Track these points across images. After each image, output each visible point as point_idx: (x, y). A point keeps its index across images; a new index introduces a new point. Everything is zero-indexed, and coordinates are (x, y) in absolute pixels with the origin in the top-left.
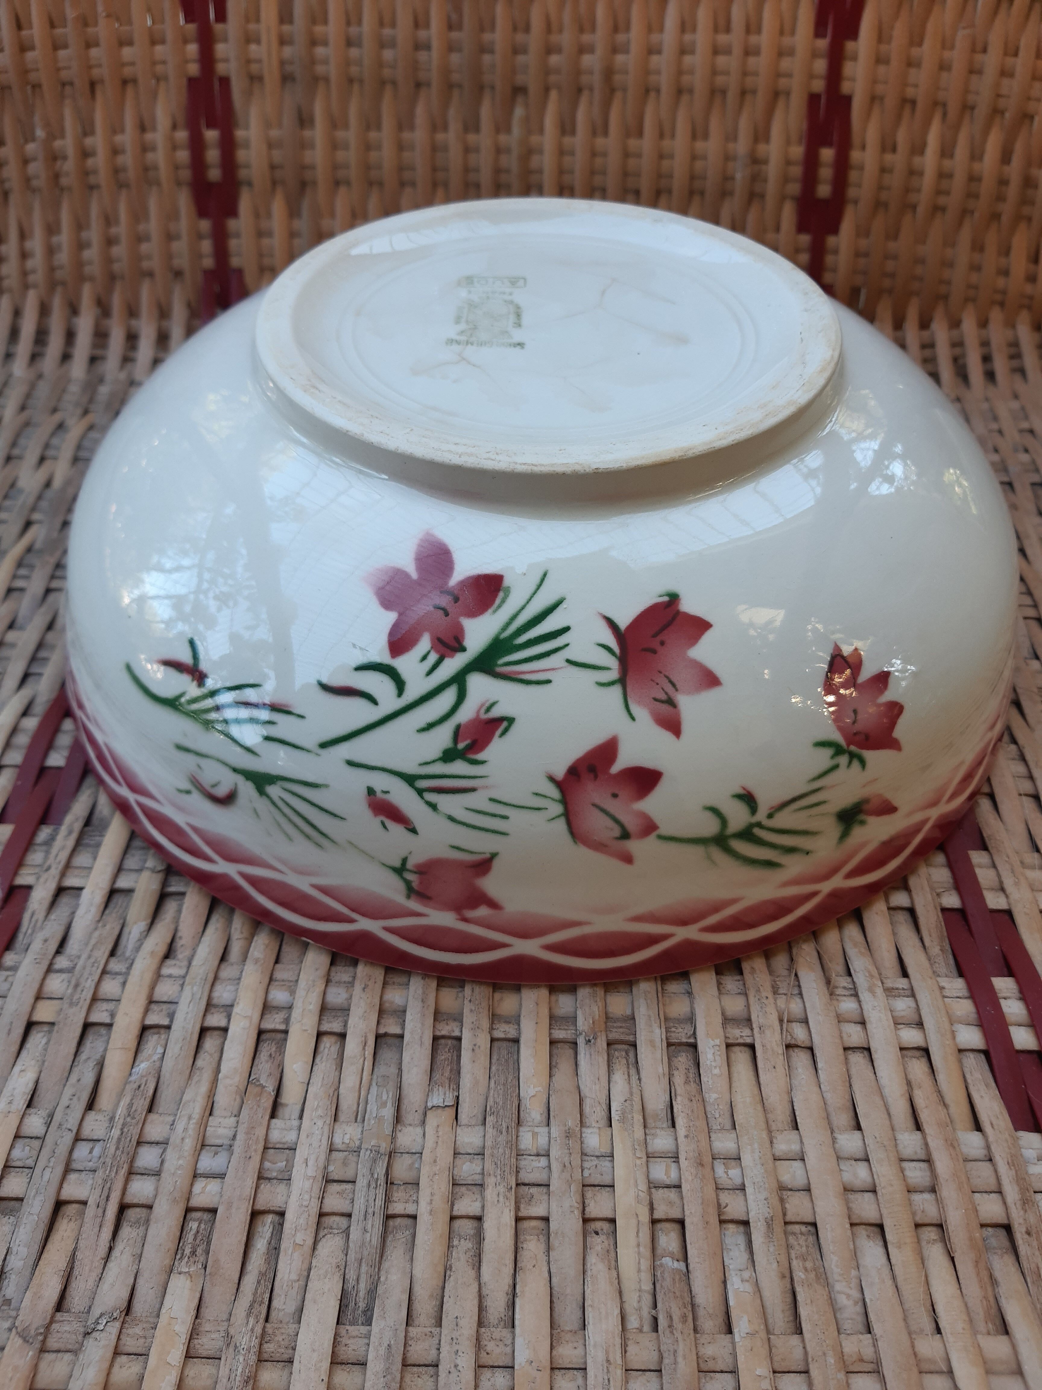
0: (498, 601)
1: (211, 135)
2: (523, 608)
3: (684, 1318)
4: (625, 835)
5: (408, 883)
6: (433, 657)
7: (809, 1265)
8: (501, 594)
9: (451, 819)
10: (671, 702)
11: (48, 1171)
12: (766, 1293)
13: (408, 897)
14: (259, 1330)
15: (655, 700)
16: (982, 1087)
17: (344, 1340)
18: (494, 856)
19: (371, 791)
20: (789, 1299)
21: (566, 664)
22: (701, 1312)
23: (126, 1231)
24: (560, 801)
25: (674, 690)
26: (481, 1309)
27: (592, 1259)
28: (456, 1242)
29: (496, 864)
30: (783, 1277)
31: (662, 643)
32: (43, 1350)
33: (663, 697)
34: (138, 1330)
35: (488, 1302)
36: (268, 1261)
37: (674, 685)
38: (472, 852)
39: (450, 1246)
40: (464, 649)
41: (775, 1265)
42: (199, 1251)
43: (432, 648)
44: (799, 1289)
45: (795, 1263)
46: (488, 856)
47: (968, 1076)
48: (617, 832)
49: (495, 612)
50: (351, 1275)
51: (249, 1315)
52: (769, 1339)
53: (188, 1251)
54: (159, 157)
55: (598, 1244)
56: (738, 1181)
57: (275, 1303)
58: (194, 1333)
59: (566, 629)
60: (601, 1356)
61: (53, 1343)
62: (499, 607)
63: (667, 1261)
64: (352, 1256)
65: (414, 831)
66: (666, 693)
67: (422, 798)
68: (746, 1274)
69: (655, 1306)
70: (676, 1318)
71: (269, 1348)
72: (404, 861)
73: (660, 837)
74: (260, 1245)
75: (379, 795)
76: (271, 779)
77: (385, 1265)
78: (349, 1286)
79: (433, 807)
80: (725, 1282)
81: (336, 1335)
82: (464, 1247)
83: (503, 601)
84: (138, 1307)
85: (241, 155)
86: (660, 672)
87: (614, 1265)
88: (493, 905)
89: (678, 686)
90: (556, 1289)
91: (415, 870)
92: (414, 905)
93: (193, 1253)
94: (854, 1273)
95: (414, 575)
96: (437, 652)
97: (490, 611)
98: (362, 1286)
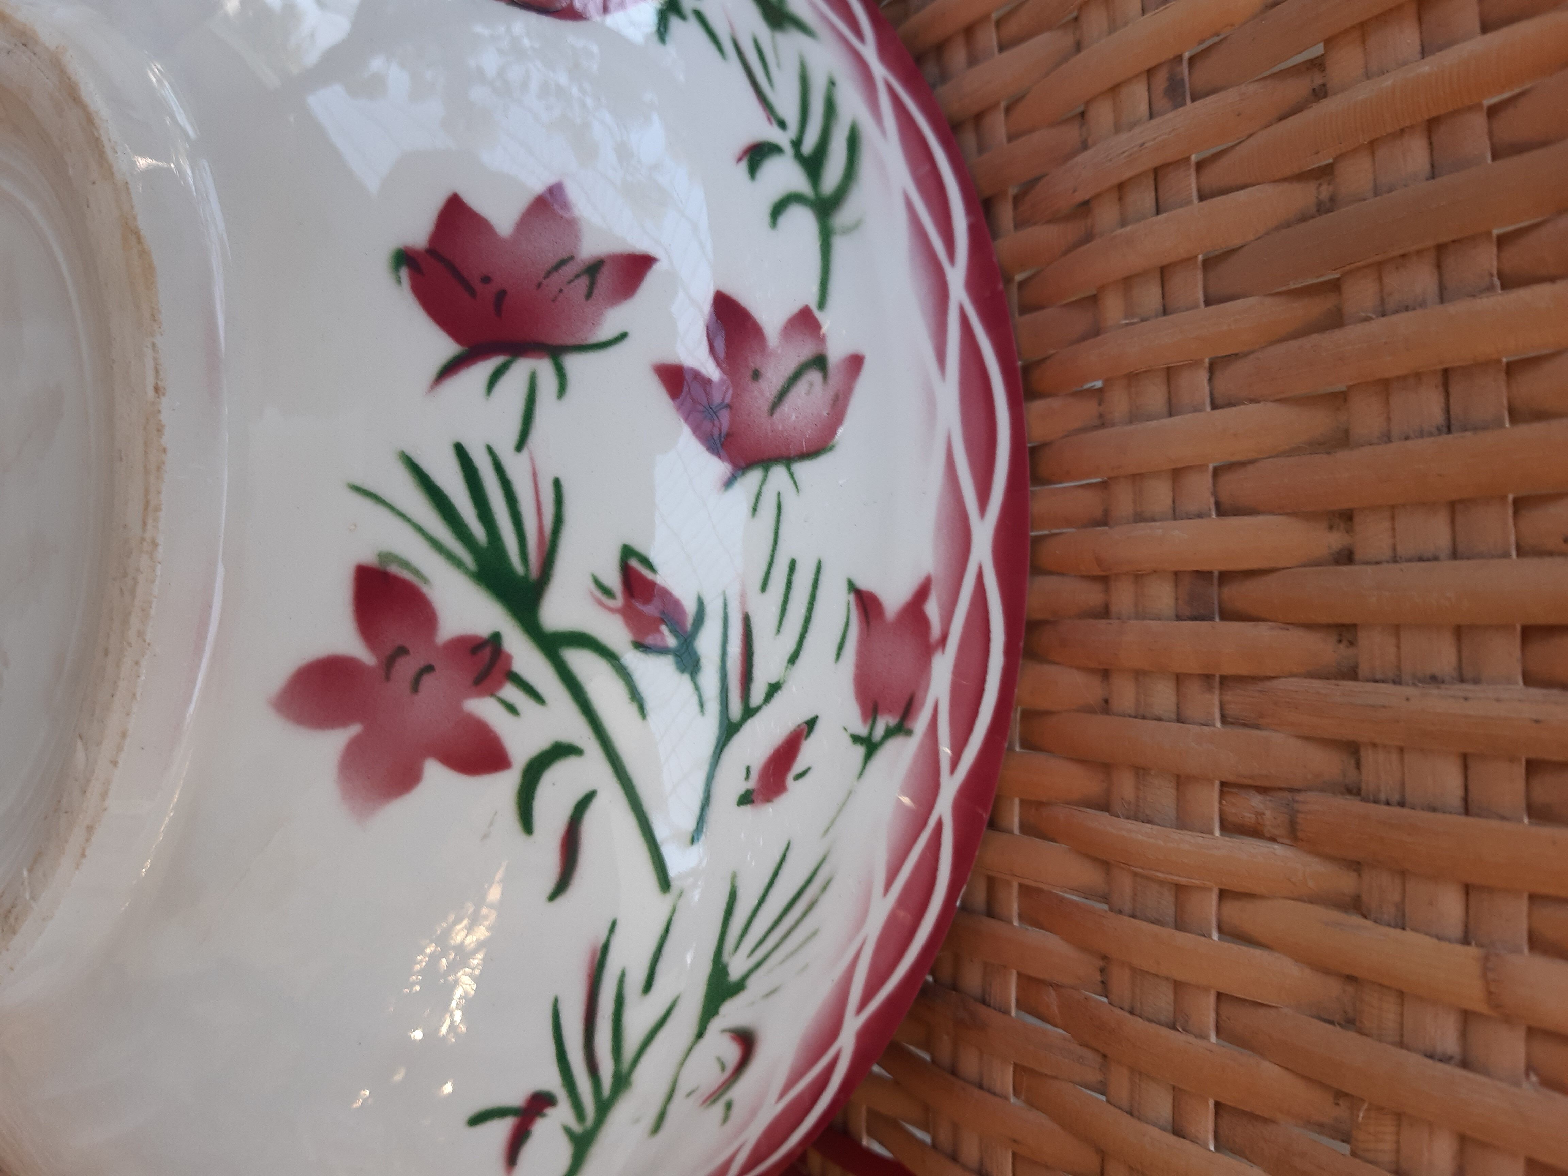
0: (406, 575)
2: (419, 529)
4: (819, 362)
5: (890, 733)
6: (510, 692)
8: (394, 569)
9: (794, 658)
10: (594, 268)
13: (909, 733)
15: (589, 295)
18: (852, 587)
19: (746, 799)
21: (525, 452)
24: (766, 470)
25: (571, 263)
29: (863, 584)
31: (487, 280)
33: (584, 281)
37: (563, 263)
38: (847, 625)
40: (496, 638)
43: (492, 694)
46: (852, 597)
48: (814, 376)
49: (426, 581)
59: (460, 451)
62: (416, 572)
65: (811, 723)
66: (578, 276)
67: (758, 709)
72: (856, 739)
73: (822, 305)
75: (752, 784)
76: (719, 969)
79: (774, 689)
83: (406, 565)
86: (539, 285)
88: (922, 593)
89: (565, 255)
91: (870, 722)
92: (920, 724)
95: (355, 729)
96: (499, 685)
97: (425, 589)
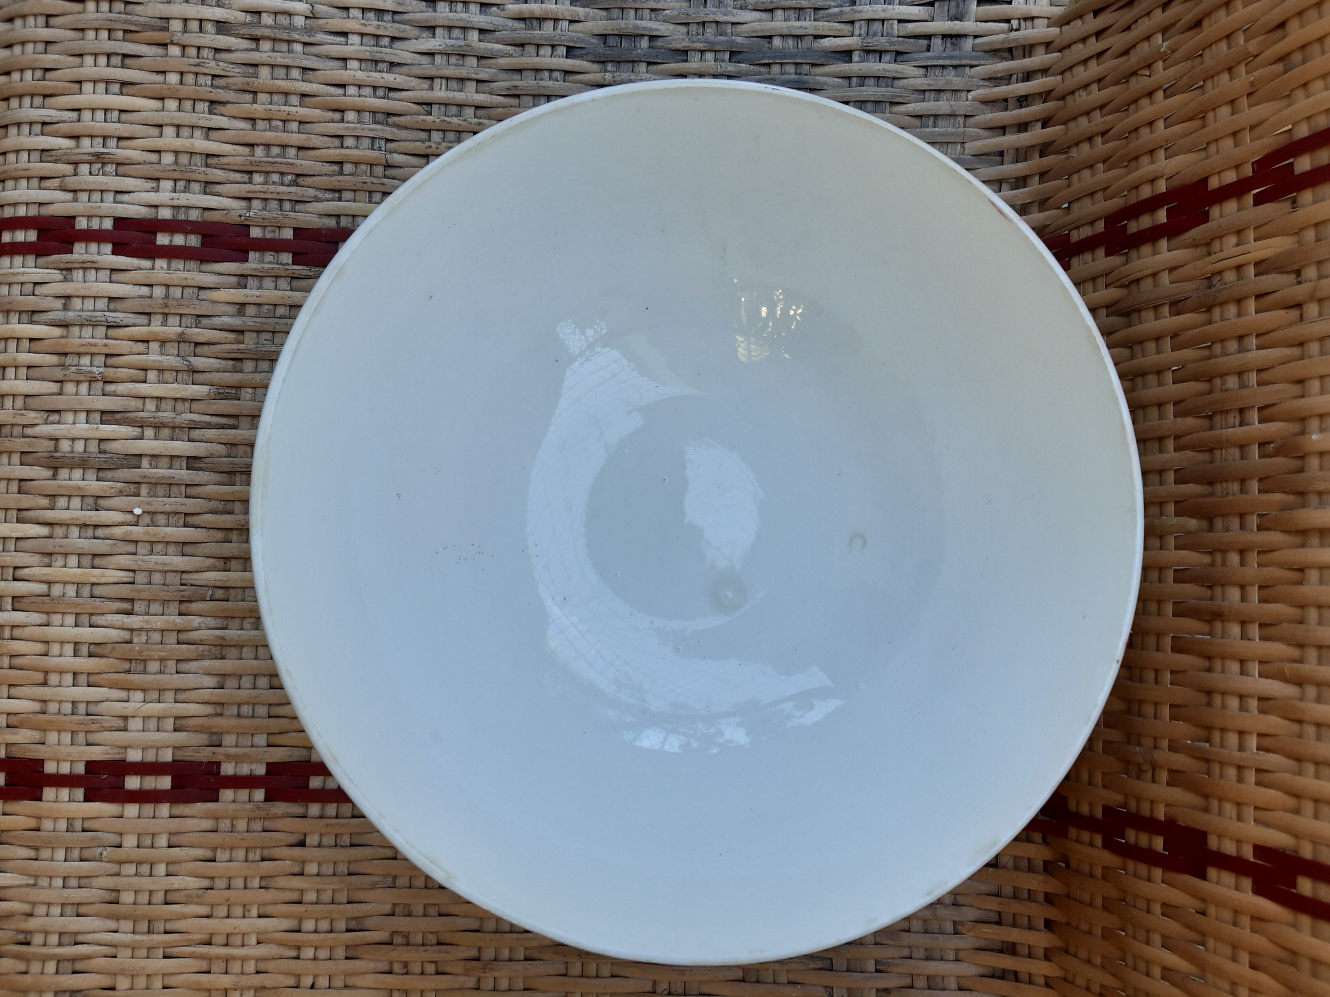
1: (1162, 216)
3: (183, 597)
7: (206, 653)
11: (254, 324)
12: (195, 633)
14: (183, 426)
16: (288, 753)
17: (179, 460)
20: (193, 642)
22: (188, 605)
23: (230, 363)
26: (193, 514)
27: (212, 561)
28: (222, 503)
30: (201, 641)
32: (179, 342)
34: (186, 377)
35: (195, 517)
36: (216, 425)
39: (221, 501)
41: (205, 638)
42: (221, 396)
44: (195, 646)
45: (208, 647)
47: (296, 749)
50: (208, 460)
51: (190, 421)
52: (175, 630)
53: (221, 391)
54: (1146, 168)
55: (220, 563)
56: (245, 627)
57: (197, 430)
58: (184, 400)
60: (168, 562)
61: (182, 345)
63: (210, 592)
64: (216, 459)
68: (203, 625)
69: (191, 585)
70: (183, 593)
71: (177, 430)
74: (223, 421)
77: (213, 474)
78: (204, 460)
80: (200, 616)
81: (182, 457)
82: (221, 506)
84: (197, 376)
85: (1146, 249)
87: (209, 569)
90: (200, 545)
93: (220, 393)
94: (201, 671)
98: (203, 465)
